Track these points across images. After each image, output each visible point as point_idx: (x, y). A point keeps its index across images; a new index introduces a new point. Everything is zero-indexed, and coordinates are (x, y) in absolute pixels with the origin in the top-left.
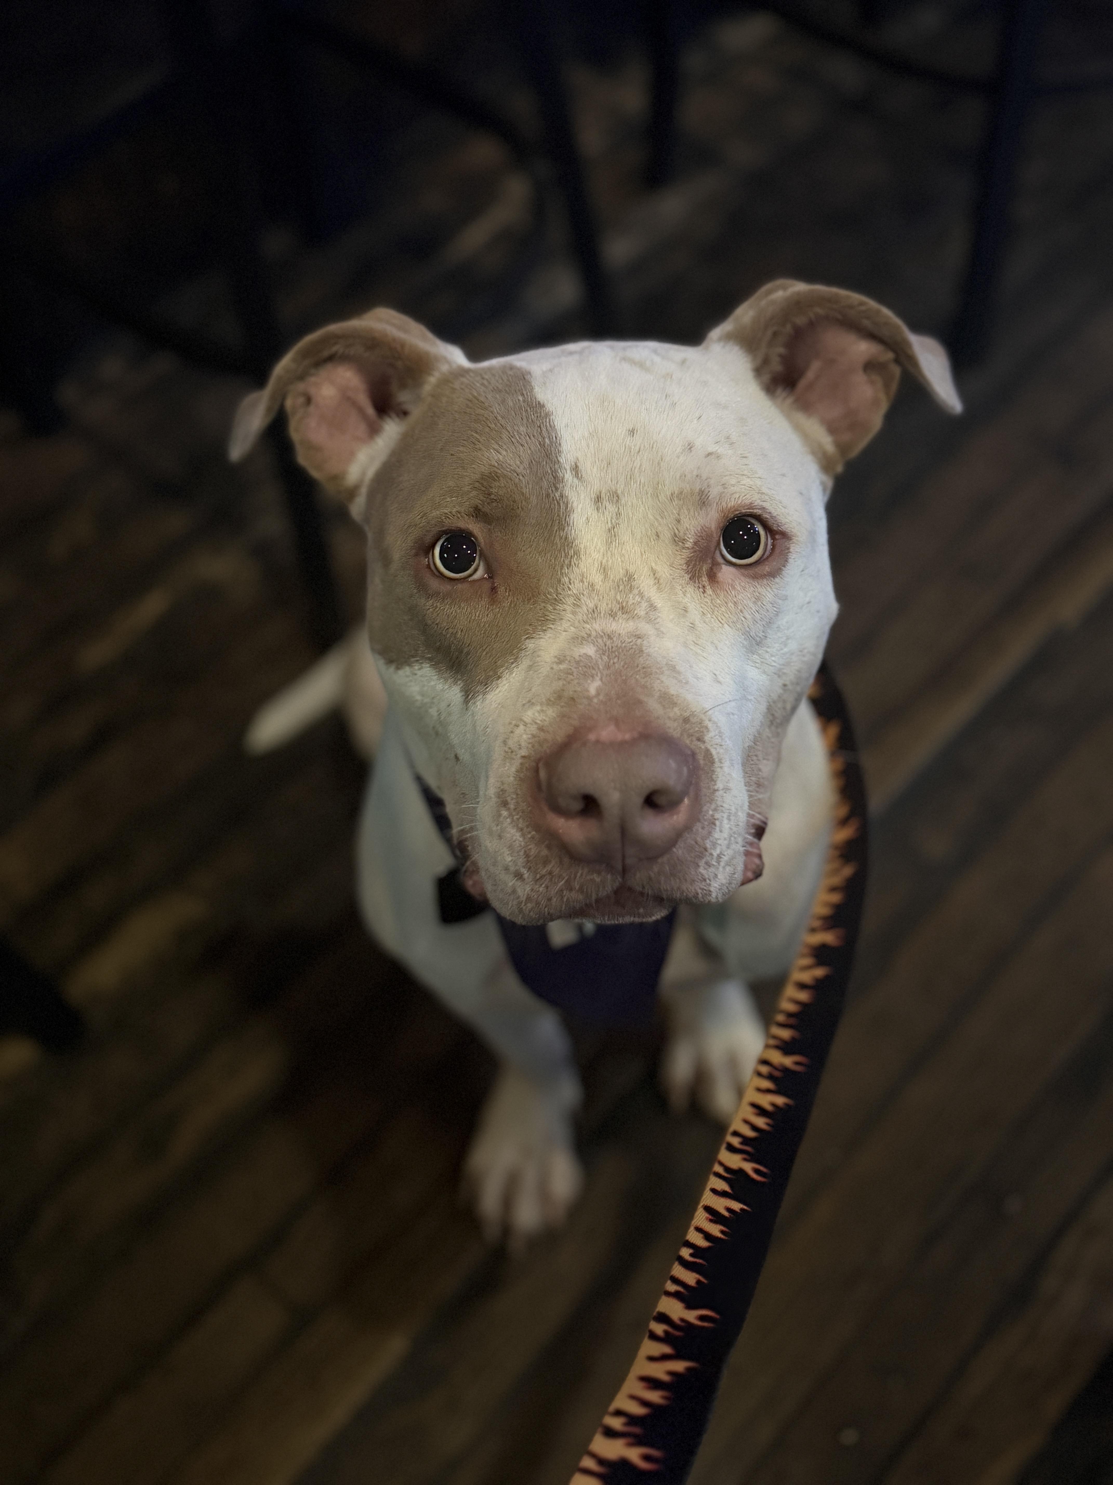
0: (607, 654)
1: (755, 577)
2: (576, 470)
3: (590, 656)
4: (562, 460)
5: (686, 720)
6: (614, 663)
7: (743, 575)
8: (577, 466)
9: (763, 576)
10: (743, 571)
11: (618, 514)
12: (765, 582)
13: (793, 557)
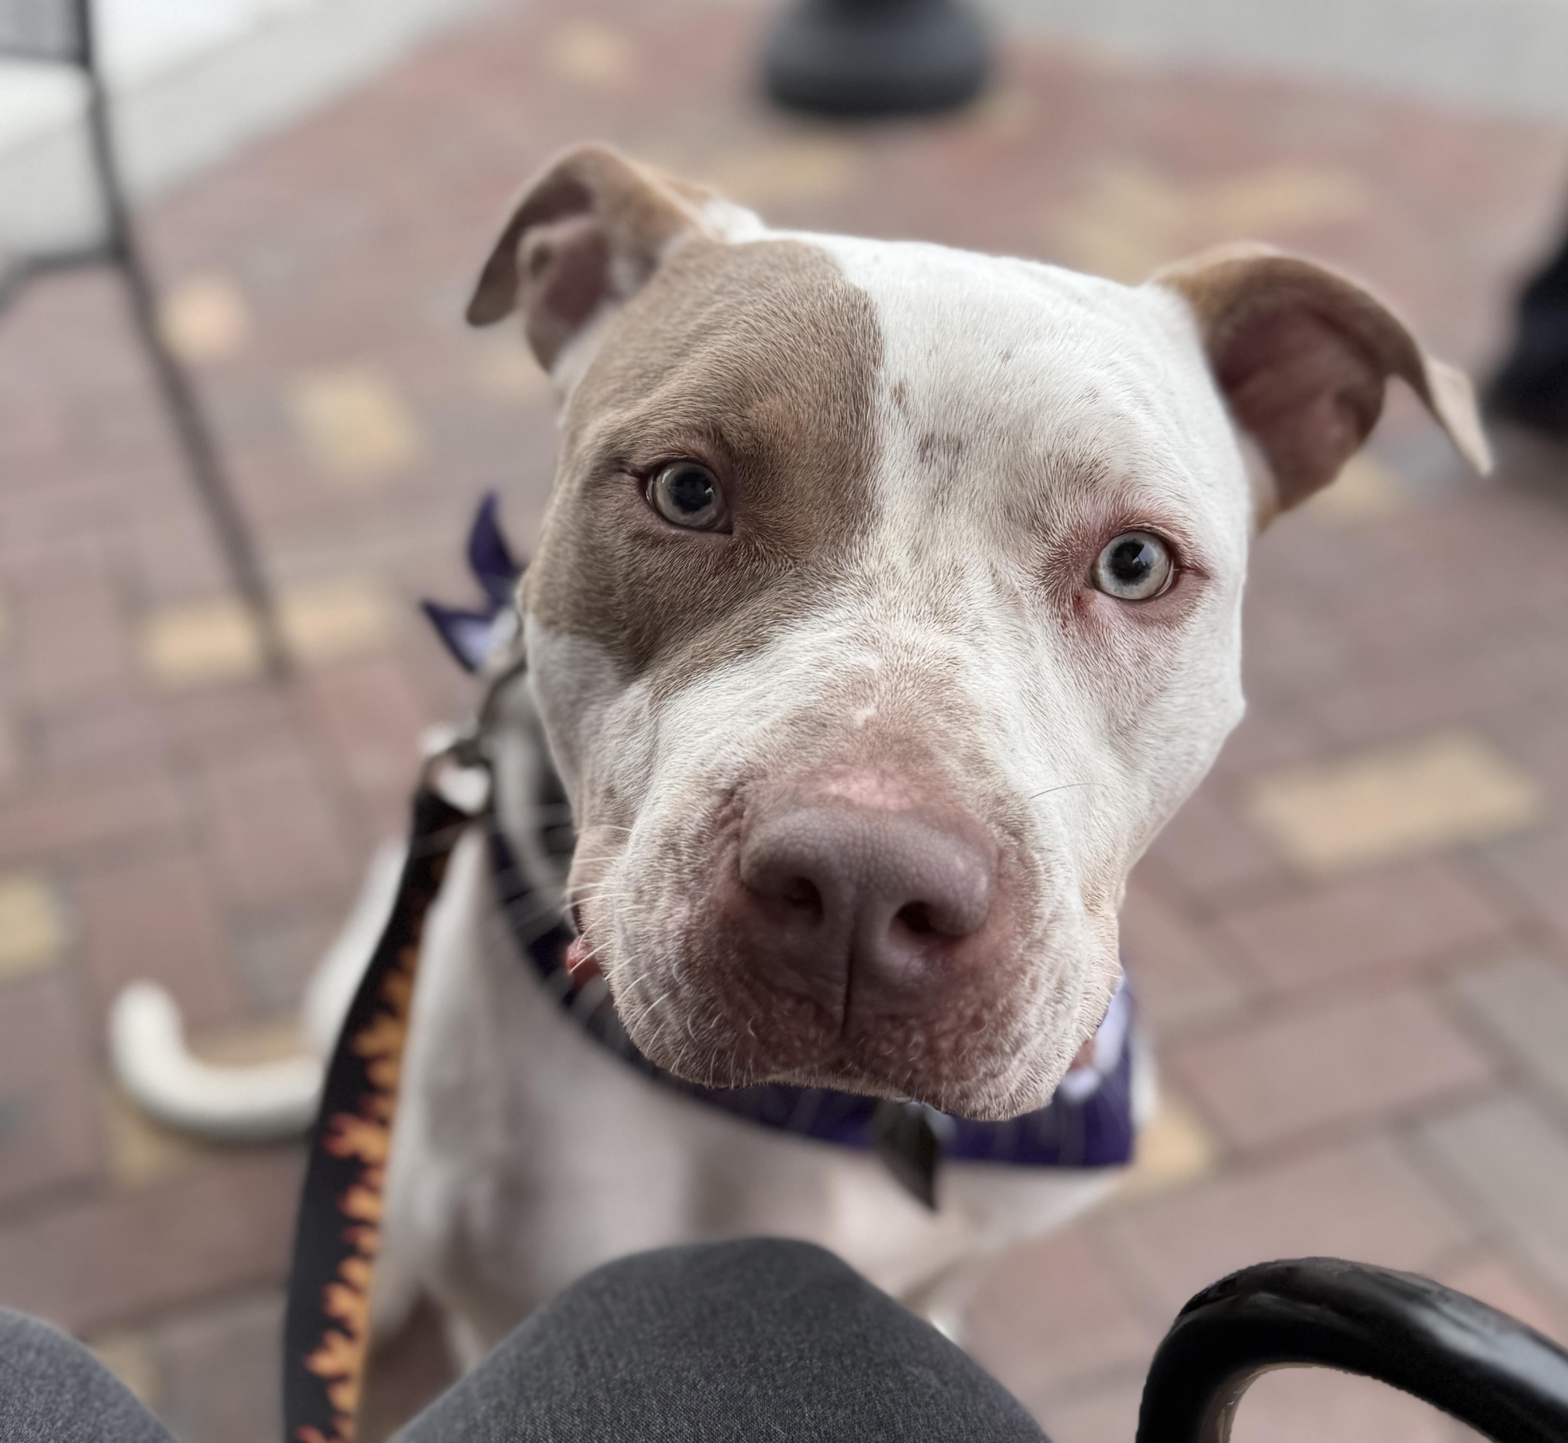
0: (897, 674)
1: (1143, 621)
2: (899, 393)
3: (871, 670)
4: (881, 374)
5: (999, 801)
6: (905, 688)
7: (1127, 615)
8: (902, 390)
9: (1152, 622)
10: (1126, 607)
11: (952, 474)
12: (1155, 631)
13: (1204, 606)
